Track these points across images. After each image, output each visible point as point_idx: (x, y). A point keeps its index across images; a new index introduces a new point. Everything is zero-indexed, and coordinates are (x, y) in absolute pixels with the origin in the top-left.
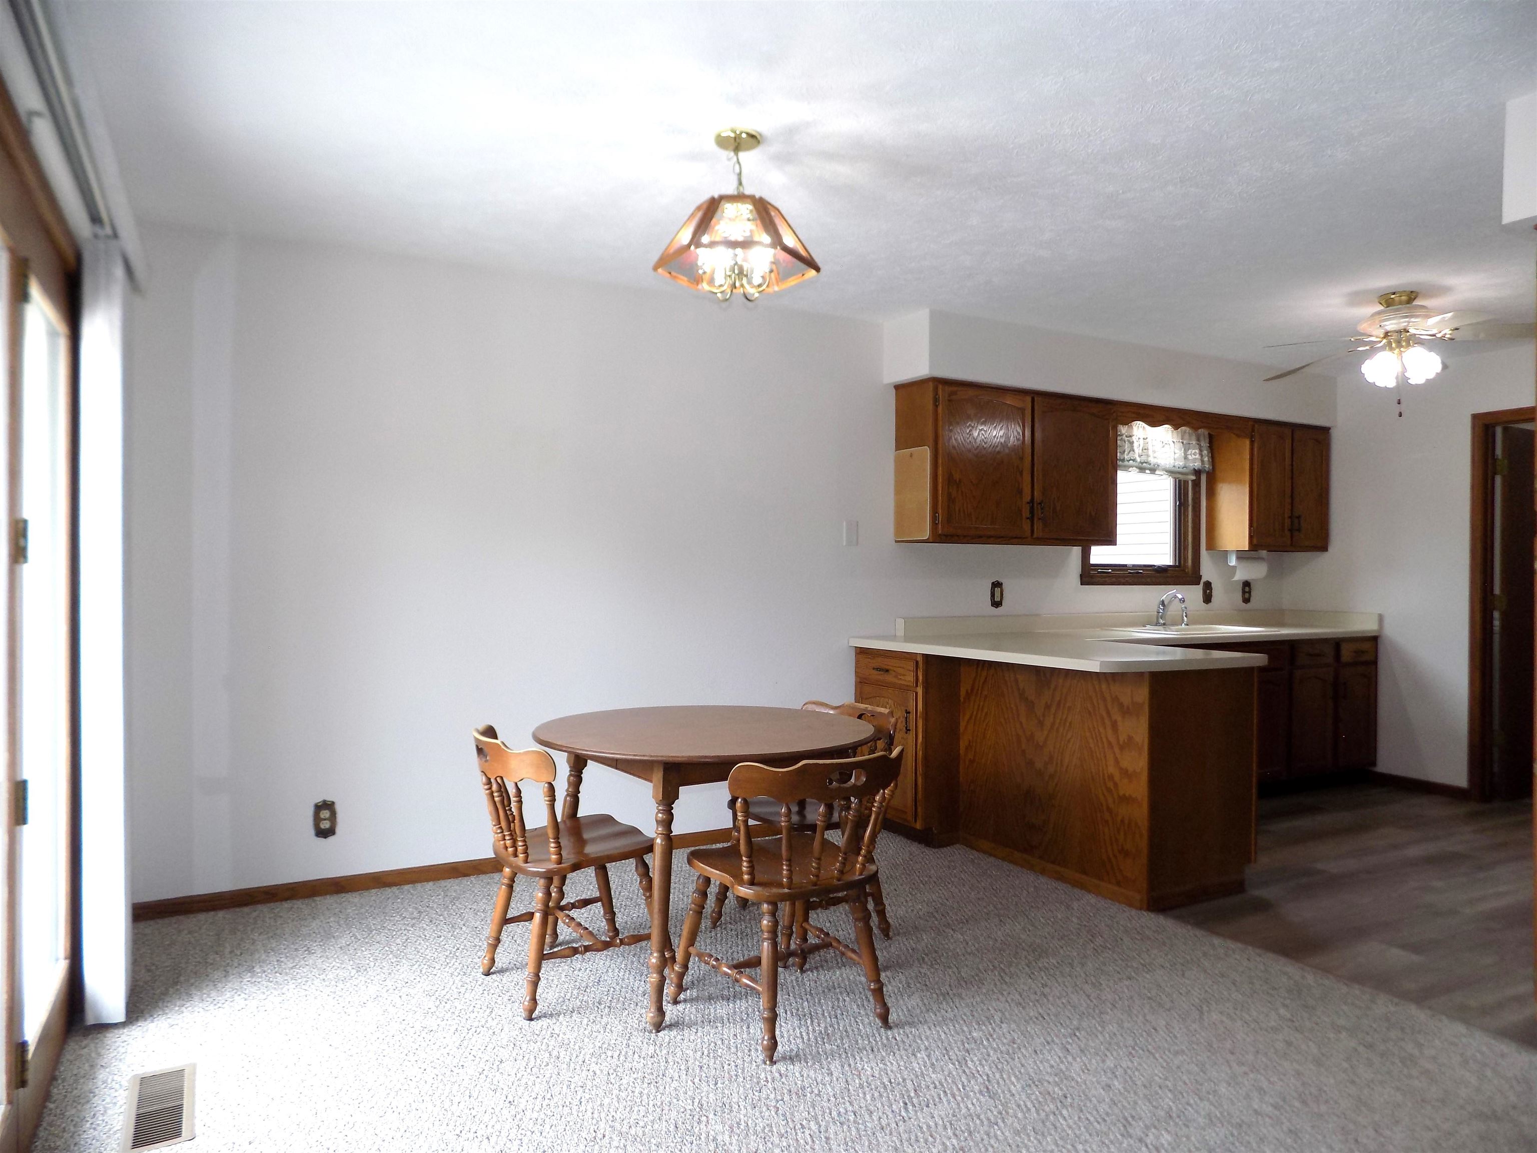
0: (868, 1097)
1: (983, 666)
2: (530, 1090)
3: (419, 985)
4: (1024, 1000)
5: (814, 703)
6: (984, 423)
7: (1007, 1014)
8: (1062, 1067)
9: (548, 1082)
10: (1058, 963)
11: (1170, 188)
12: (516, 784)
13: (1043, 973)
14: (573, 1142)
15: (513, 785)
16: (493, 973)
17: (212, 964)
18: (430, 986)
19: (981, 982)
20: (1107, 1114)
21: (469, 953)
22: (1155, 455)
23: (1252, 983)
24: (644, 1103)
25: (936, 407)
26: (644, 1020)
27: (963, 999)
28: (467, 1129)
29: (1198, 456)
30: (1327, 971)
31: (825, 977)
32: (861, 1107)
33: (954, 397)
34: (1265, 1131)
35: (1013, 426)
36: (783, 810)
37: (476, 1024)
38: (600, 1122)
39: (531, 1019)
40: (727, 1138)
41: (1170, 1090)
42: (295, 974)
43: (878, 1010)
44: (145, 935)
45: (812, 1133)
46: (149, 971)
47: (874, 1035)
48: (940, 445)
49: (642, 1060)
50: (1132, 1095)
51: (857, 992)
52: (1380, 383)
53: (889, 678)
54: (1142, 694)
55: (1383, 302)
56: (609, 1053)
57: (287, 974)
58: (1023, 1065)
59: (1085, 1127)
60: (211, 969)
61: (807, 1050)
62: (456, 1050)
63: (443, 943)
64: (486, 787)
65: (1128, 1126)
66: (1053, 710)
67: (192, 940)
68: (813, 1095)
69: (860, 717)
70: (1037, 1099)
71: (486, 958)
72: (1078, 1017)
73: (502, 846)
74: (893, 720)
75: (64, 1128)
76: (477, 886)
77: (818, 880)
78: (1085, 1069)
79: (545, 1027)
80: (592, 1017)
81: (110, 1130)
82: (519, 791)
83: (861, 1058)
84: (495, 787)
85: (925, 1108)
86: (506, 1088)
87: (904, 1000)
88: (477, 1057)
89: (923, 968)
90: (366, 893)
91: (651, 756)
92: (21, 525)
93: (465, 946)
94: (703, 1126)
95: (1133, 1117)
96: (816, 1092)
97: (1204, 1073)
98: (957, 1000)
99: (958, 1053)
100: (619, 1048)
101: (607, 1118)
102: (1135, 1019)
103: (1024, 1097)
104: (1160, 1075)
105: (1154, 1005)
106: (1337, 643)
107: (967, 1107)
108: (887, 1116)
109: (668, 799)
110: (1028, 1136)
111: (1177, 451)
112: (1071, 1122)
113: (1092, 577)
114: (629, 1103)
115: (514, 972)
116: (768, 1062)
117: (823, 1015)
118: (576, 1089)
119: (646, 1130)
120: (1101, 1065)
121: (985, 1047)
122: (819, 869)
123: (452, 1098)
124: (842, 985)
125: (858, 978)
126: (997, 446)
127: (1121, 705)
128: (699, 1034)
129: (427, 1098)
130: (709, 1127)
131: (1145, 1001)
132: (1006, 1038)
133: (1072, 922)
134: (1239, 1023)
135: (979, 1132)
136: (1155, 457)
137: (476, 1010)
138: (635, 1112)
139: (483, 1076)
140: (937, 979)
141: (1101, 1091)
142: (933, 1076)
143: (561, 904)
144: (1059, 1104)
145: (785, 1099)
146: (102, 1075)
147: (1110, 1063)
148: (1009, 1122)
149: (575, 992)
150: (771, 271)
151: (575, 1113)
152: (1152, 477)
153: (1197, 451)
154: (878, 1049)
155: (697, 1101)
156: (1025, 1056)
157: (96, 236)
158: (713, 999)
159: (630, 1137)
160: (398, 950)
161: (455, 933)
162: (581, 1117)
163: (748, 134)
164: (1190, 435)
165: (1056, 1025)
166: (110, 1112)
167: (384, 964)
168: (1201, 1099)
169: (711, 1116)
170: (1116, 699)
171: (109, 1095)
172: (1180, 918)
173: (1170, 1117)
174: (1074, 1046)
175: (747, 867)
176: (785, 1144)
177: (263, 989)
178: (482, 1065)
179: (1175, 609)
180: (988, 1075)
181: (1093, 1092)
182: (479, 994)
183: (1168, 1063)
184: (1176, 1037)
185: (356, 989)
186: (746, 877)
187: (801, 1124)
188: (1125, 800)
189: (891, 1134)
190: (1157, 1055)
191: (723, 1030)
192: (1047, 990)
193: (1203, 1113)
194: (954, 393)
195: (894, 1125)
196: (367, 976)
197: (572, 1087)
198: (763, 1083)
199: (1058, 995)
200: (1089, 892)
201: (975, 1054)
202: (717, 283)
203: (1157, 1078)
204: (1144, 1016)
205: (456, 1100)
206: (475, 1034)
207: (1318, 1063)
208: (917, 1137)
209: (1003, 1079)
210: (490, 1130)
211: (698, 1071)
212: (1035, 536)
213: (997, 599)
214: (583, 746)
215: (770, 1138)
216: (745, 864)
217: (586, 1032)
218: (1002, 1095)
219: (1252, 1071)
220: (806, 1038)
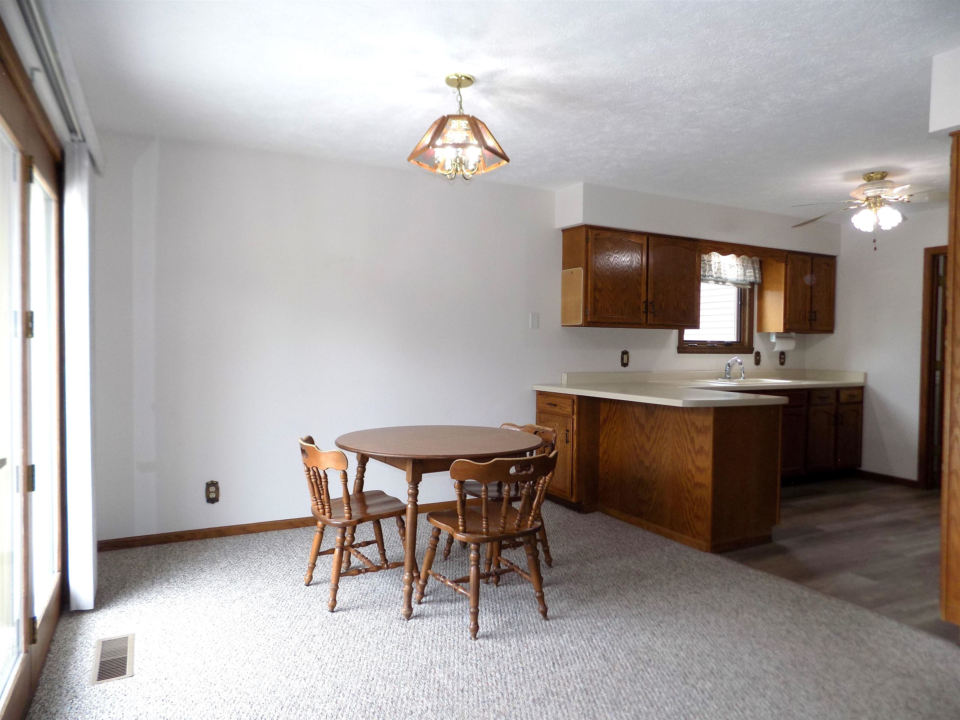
0: (532, 659)
1: (614, 403)
2: (331, 652)
3: (267, 591)
4: (630, 604)
5: (508, 424)
6: (617, 253)
7: (619, 612)
8: (650, 644)
9: (341, 648)
10: (653, 583)
11: (727, 109)
12: (324, 471)
13: (643, 589)
14: (355, 682)
15: (323, 472)
16: (311, 585)
17: (144, 577)
18: (273, 592)
19: (605, 593)
20: (675, 671)
21: (297, 573)
22: (725, 273)
23: (770, 596)
24: (397, 661)
25: (587, 242)
26: (400, 613)
27: (593, 603)
28: (292, 673)
29: (752, 274)
30: (817, 589)
31: (511, 589)
32: (527, 665)
33: (598, 237)
34: (768, 682)
35: (635, 255)
36: (483, 488)
37: (300, 614)
38: (371, 671)
39: (333, 611)
40: (446, 681)
41: (713, 658)
42: (194, 583)
43: (541, 609)
44: (106, 559)
45: (497, 679)
46: (108, 580)
47: (538, 624)
48: (589, 267)
49: (398, 636)
50: (691, 660)
51: (530, 599)
52: (864, 229)
53: (557, 410)
54: (709, 421)
55: (866, 178)
56: (379, 632)
57: (189, 583)
58: (626, 642)
59: (660, 678)
60: (144, 580)
61: (497, 632)
62: (288, 628)
63: (282, 567)
64: (307, 473)
65: (686, 678)
66: (655, 430)
67: (133, 563)
68: (499, 658)
69: (535, 433)
70: (633, 662)
71: (307, 576)
72: (662, 615)
73: (316, 509)
74: (554, 435)
75: (58, 668)
76: (304, 533)
77: (504, 531)
78: (663, 645)
79: (341, 616)
80: (369, 611)
81: (85, 670)
82: (326, 475)
83: (529, 637)
84: (312, 473)
85: (565, 666)
86: (316, 651)
87: (557, 603)
88: (300, 633)
89: (570, 585)
90: (237, 537)
91: (405, 455)
92: (30, 315)
93: (295, 568)
94: (432, 674)
95: (690, 673)
96: (501, 656)
97: (736, 648)
98: (589, 604)
99: (588, 634)
100: (385, 629)
101: (376, 669)
102: (697, 616)
103: (625, 661)
104: (709, 649)
105: (709, 608)
106: (837, 391)
107: (591, 666)
108: (542, 670)
109: (415, 481)
110: (626, 683)
111: (739, 270)
112: (652, 675)
113: (685, 348)
114: (389, 661)
115: (324, 584)
116: (473, 639)
117: (508, 611)
118: (358, 652)
119: (398, 676)
120: (673, 642)
121: (604, 632)
122: (505, 523)
123: (284, 656)
124: (521, 594)
125: (531, 590)
126: (625, 268)
127: (696, 427)
128: (433, 621)
129: (270, 656)
130: (436, 675)
131: (704, 606)
132: (617, 626)
133: (664, 559)
134: (760, 619)
135: (596, 680)
136: (725, 274)
137: (300, 605)
138: (392, 666)
139: (303, 644)
140: (578, 592)
141: (672, 657)
142: (572, 648)
143: (353, 544)
144: (646, 665)
145: (482, 660)
146: (80, 639)
147: (679, 642)
148: (615, 675)
149: (360, 596)
150: (479, 162)
151: (357, 666)
152: (724, 286)
153: (752, 271)
154: (540, 632)
155: (429, 660)
156: (628, 637)
157: (73, 141)
158: (442, 601)
159: (388, 679)
160: (255, 570)
161: (290, 561)
162: (360, 668)
163: (465, 77)
164: (748, 261)
165: (648, 619)
166: (84, 660)
167: (246, 579)
168: (732, 663)
169: (437, 669)
170: (693, 424)
171: (84, 651)
172: (729, 557)
173: (713, 673)
174: (658, 631)
175: (461, 522)
176: (480, 685)
177: (175, 592)
178: (303, 637)
179: (736, 369)
180: (605, 648)
181: (667, 658)
182: (303, 596)
183: (714, 642)
184: (721, 627)
185: (230, 592)
186: (461, 528)
187: (490, 674)
188: (699, 485)
189: (544, 680)
190: (708, 638)
191: (447, 619)
192: (645, 599)
193: (732, 671)
194: (599, 234)
195: (546, 675)
196: (237, 585)
197: (356, 651)
198: (469, 650)
199: (651, 601)
200: (676, 541)
201: (598, 635)
202: (447, 169)
203: (706, 651)
204: (703, 614)
205: (286, 657)
206: (299, 620)
207: (805, 643)
208: (559, 682)
209: (614, 650)
210: (306, 674)
211: (431, 643)
212: (648, 323)
213: (625, 362)
214: (367, 449)
215: (471, 681)
216: (460, 520)
217: (366, 620)
218: (612, 659)
219: (765, 647)
220: (497, 624)
